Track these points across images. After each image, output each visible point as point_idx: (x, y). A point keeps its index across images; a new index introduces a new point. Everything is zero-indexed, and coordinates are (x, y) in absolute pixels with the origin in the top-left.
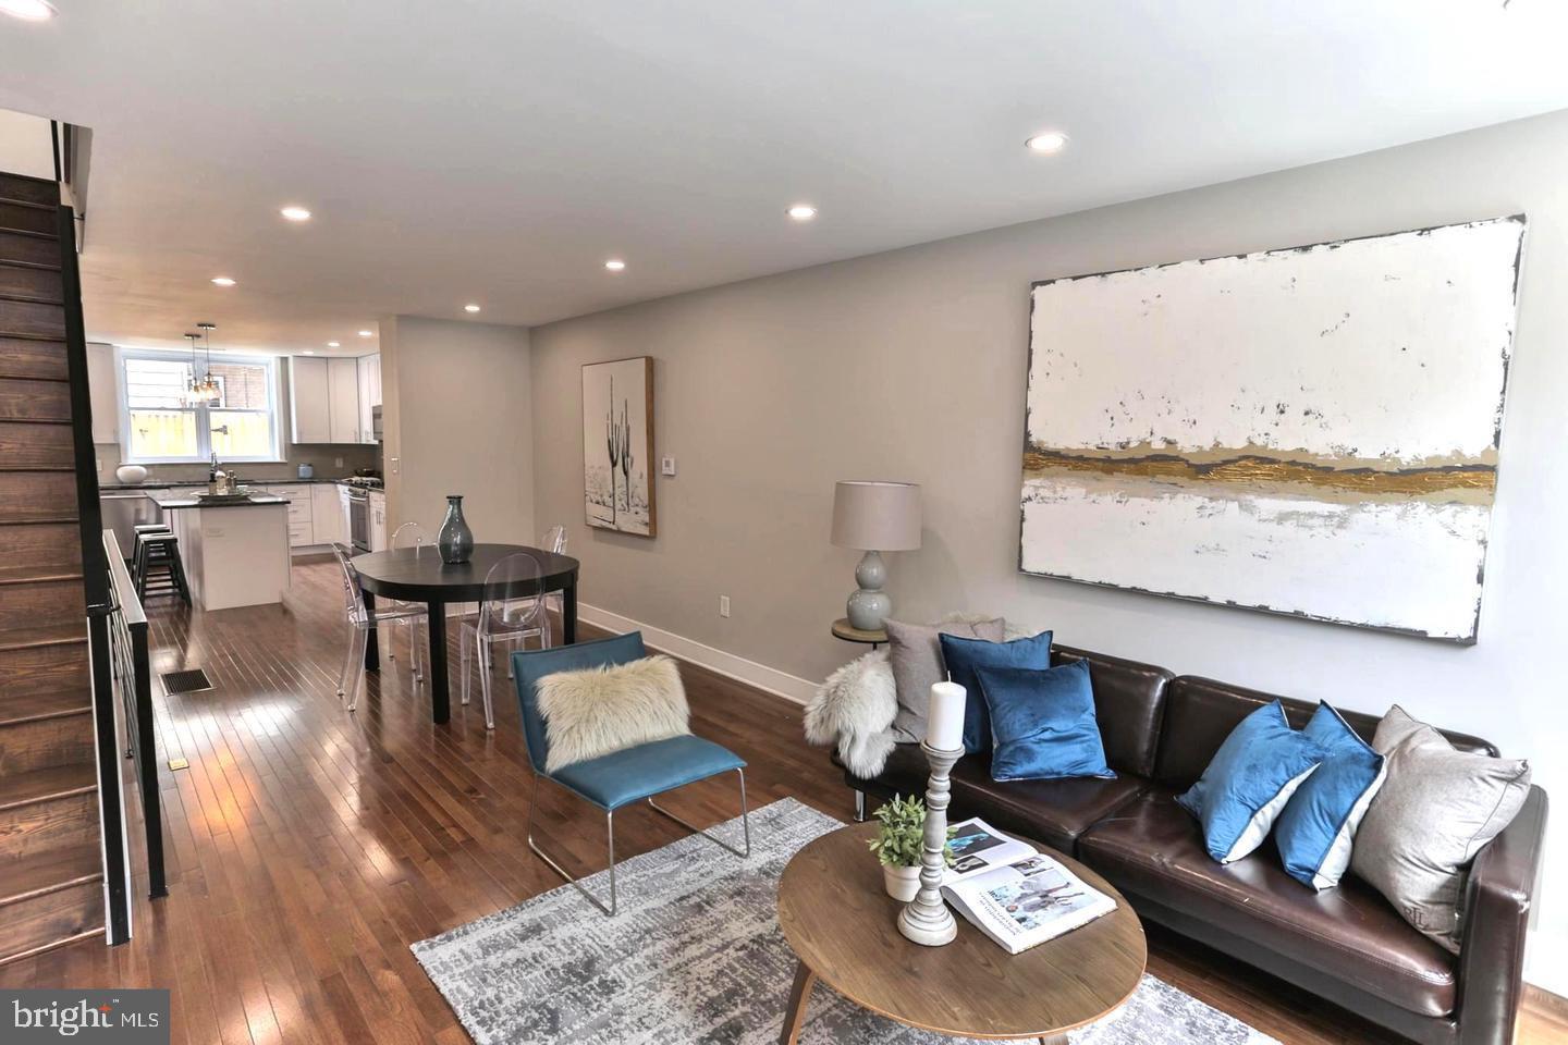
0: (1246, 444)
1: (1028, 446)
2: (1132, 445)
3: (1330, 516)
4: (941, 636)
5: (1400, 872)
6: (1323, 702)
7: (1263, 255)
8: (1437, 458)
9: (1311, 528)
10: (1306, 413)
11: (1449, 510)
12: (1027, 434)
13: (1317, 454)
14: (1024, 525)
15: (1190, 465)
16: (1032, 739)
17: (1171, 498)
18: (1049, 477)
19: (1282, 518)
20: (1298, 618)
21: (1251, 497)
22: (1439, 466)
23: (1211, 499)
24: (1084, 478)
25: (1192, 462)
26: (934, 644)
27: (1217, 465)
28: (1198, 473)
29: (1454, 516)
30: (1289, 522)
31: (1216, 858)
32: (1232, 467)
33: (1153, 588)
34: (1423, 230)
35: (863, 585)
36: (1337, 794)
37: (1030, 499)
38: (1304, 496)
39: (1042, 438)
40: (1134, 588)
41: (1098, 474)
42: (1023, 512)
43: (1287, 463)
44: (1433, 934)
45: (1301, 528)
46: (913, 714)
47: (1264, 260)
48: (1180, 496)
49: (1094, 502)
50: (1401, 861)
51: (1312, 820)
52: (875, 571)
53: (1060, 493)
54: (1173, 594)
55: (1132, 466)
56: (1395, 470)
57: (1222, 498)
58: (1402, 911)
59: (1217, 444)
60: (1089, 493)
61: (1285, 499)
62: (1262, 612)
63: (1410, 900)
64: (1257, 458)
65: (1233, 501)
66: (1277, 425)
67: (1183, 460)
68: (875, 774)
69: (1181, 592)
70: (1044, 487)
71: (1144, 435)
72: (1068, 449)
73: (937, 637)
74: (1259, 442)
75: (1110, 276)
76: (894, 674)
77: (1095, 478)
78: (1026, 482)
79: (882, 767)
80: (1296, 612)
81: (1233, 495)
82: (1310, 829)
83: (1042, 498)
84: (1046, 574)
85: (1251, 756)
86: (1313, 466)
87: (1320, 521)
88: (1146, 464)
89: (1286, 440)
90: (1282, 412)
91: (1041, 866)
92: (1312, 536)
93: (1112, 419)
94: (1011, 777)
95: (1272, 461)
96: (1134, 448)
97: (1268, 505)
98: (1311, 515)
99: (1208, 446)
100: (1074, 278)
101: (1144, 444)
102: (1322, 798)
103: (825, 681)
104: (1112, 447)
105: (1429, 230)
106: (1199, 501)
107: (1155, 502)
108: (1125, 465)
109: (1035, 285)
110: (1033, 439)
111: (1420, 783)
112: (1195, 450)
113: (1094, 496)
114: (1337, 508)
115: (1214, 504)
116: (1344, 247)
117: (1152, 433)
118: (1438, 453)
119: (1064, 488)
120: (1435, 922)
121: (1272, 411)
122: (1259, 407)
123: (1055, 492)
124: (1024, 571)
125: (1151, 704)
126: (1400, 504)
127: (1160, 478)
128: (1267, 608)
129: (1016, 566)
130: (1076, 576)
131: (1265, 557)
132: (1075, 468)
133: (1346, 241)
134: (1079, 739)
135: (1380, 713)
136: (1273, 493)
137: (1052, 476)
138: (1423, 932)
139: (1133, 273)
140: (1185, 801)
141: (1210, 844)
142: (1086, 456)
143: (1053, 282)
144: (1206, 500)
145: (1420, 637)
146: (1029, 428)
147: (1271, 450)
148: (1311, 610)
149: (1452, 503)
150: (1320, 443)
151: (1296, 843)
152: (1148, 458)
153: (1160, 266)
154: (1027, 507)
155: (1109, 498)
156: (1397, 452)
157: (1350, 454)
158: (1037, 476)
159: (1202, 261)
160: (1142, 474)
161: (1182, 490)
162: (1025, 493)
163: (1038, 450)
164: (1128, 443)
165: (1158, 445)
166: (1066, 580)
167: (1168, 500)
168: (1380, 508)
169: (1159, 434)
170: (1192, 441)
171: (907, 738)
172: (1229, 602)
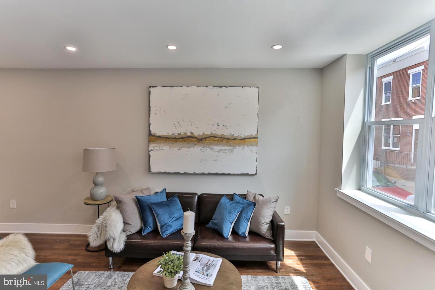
0: (210, 133)
1: (150, 134)
2: (182, 134)
3: (229, 150)
4: (136, 197)
5: (262, 227)
6: (234, 193)
7: (212, 87)
8: (248, 136)
9: (226, 153)
10: (223, 126)
11: (251, 147)
12: (150, 131)
13: (226, 135)
14: (150, 158)
15: (197, 139)
16: (171, 222)
17: (193, 148)
18: (157, 143)
19: (219, 151)
20: (224, 174)
21: (213, 146)
22: (249, 137)
23: (203, 147)
24: (169, 144)
25: (198, 138)
26: (133, 200)
27: (204, 139)
28: (199, 141)
29: (252, 148)
30: (221, 152)
31: (226, 238)
32: (208, 139)
33: (189, 172)
34: (243, 87)
35: (96, 184)
36: (248, 214)
37: (152, 150)
38: (224, 145)
39: (155, 132)
40: (185, 173)
41: (173, 142)
42: (150, 154)
43: (220, 138)
44: (269, 237)
45: (224, 153)
46: (131, 224)
47: (212, 88)
48: (195, 147)
49: (172, 150)
50: (262, 224)
51: (243, 221)
52: (101, 179)
53: (161, 148)
54: (195, 173)
55: (182, 140)
56: (241, 139)
57: (206, 147)
58: (262, 235)
59: (204, 133)
60: (170, 147)
61: (220, 146)
62: (217, 174)
63: (264, 232)
64: (213, 137)
65: (208, 147)
66: (217, 128)
67: (195, 137)
68: (122, 249)
69: (197, 172)
70: (156, 147)
71: (185, 131)
72: (163, 135)
73: (135, 197)
74: (213, 133)
75: (173, 87)
76: (121, 213)
77: (172, 143)
78: (150, 145)
79: (124, 246)
80: (224, 173)
81: (208, 146)
82: (243, 223)
83: (156, 150)
84: (158, 172)
85: (228, 210)
86: (225, 138)
87: (227, 151)
88: (186, 139)
89: (219, 132)
90: (218, 125)
91: (200, 257)
92: (226, 155)
93: (176, 127)
94: (167, 235)
95: (217, 137)
96: (183, 135)
97: (216, 148)
98: (226, 150)
99: (201, 134)
100: (163, 87)
101: (185, 133)
102: (245, 215)
103: (95, 223)
104: (176, 134)
105: (244, 87)
106: (200, 148)
107: (189, 149)
108: (180, 139)
109: (150, 87)
110: (152, 132)
111: (262, 206)
112: (198, 135)
113: (172, 148)
114: (231, 148)
115: (204, 148)
116: (229, 88)
117: (187, 131)
118: (248, 135)
119: (162, 147)
120: (268, 235)
121: (216, 125)
122: (213, 124)
123: (160, 148)
124: (151, 172)
125: (195, 203)
126: (242, 146)
127: (190, 142)
128: (217, 173)
129: (149, 171)
130: (168, 171)
131: (216, 161)
132: (166, 141)
133: (229, 87)
134: (181, 218)
135: (246, 193)
136: (217, 145)
137: (159, 143)
138: (267, 238)
139: (180, 87)
140: (209, 226)
141: (224, 235)
142: (169, 137)
143: (156, 87)
144: (202, 148)
145: (247, 175)
146: (151, 129)
147: (216, 135)
148: (227, 172)
149: (251, 145)
150: (226, 133)
151: (241, 228)
152: (187, 137)
153: (187, 86)
154: (151, 153)
155: (176, 148)
156: (241, 135)
157: (232, 135)
158: (154, 143)
159: (198, 87)
160: (185, 142)
161: (196, 145)
162: (150, 149)
163: (154, 136)
164: (181, 133)
165: (189, 134)
166: (165, 173)
167: (192, 148)
168: (239, 147)
169: (189, 131)
170: (197, 133)
171: (129, 233)
172: (209, 173)
